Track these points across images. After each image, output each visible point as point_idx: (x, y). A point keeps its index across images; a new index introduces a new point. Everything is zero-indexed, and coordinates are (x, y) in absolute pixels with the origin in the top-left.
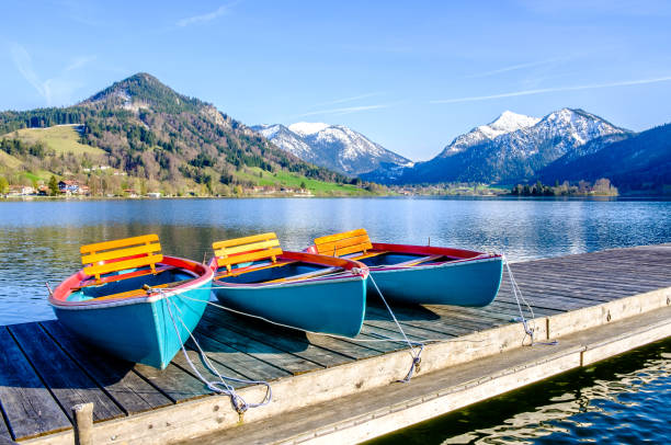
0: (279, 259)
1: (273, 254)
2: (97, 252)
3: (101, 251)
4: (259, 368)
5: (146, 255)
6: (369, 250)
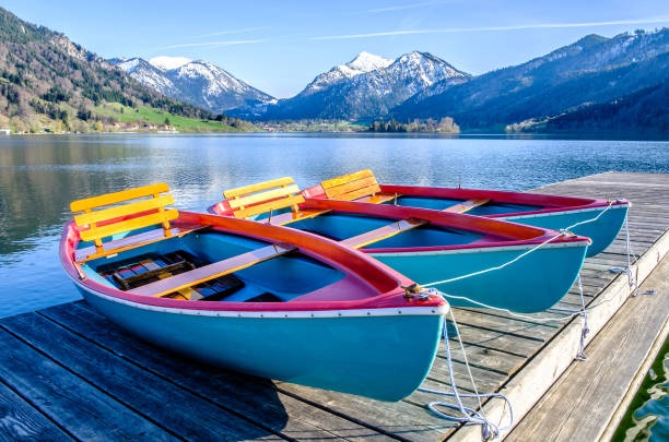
1: (295, 202)
2: (93, 210)
5: (156, 211)
6: (377, 194)
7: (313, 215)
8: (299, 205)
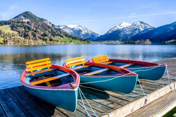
0: (85, 64)
1: (83, 63)
2: (31, 64)
3: (32, 64)
4: (99, 106)
5: (46, 64)
6: (108, 61)
7: (87, 66)
8: (84, 64)
